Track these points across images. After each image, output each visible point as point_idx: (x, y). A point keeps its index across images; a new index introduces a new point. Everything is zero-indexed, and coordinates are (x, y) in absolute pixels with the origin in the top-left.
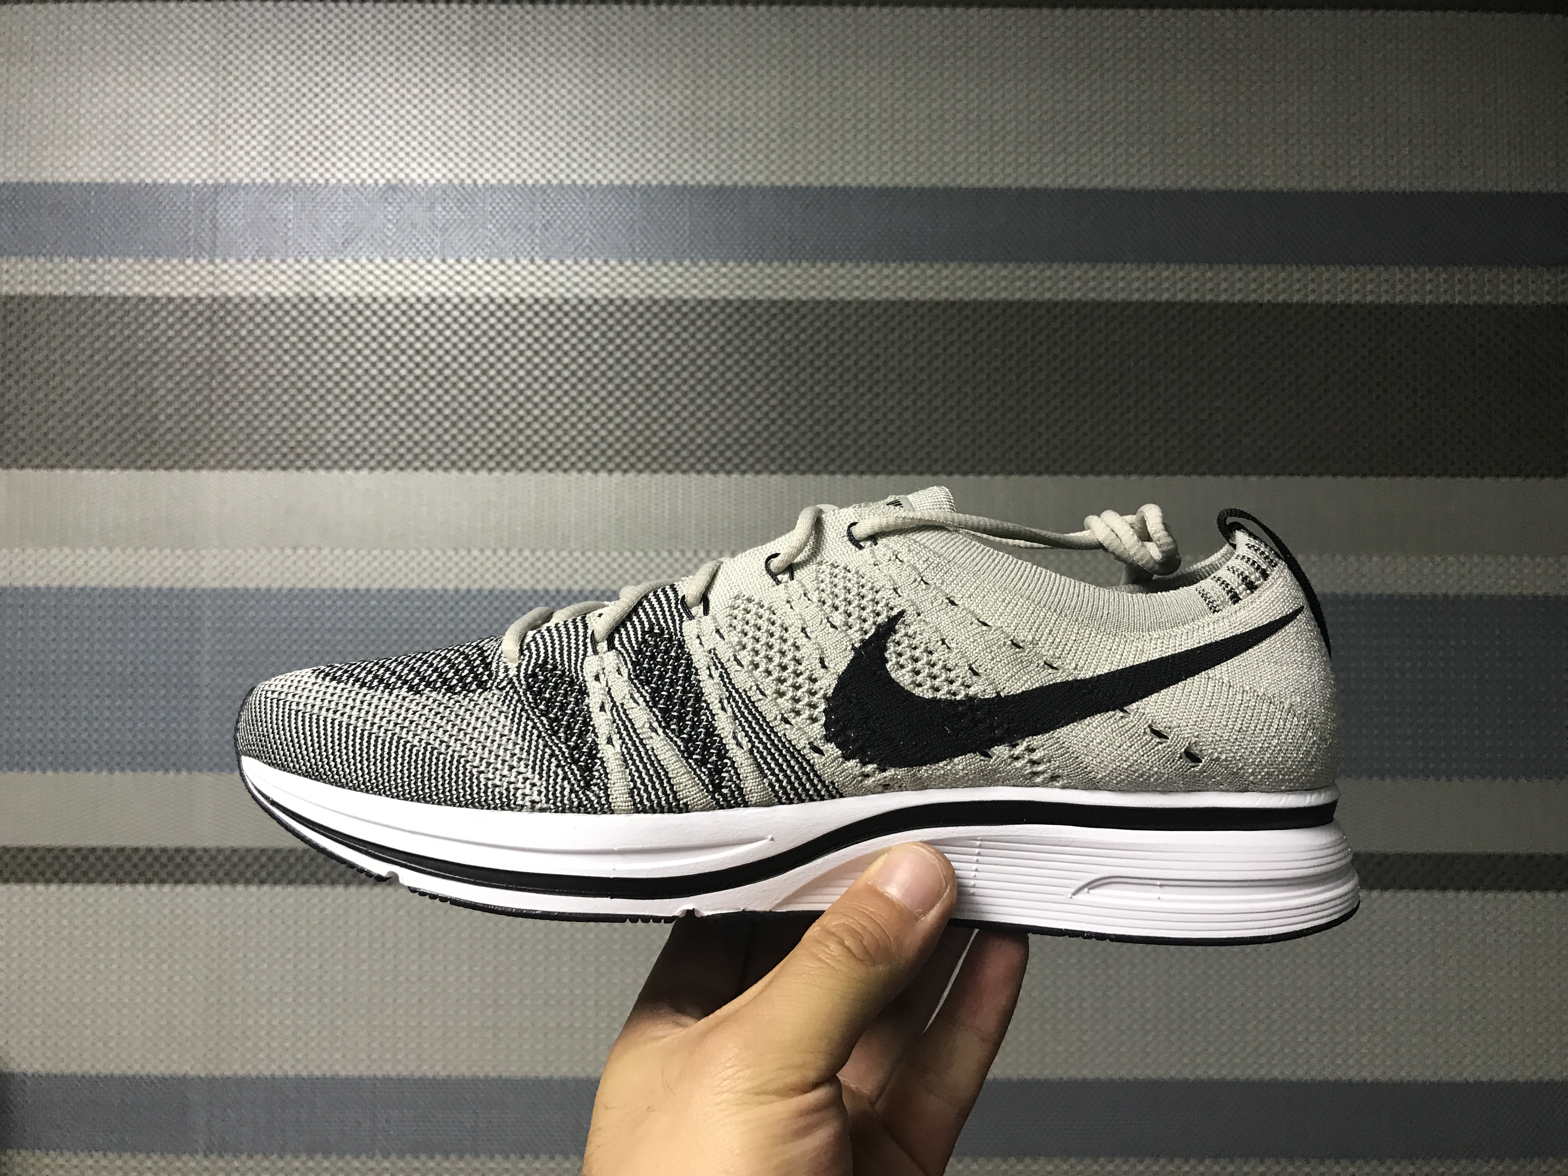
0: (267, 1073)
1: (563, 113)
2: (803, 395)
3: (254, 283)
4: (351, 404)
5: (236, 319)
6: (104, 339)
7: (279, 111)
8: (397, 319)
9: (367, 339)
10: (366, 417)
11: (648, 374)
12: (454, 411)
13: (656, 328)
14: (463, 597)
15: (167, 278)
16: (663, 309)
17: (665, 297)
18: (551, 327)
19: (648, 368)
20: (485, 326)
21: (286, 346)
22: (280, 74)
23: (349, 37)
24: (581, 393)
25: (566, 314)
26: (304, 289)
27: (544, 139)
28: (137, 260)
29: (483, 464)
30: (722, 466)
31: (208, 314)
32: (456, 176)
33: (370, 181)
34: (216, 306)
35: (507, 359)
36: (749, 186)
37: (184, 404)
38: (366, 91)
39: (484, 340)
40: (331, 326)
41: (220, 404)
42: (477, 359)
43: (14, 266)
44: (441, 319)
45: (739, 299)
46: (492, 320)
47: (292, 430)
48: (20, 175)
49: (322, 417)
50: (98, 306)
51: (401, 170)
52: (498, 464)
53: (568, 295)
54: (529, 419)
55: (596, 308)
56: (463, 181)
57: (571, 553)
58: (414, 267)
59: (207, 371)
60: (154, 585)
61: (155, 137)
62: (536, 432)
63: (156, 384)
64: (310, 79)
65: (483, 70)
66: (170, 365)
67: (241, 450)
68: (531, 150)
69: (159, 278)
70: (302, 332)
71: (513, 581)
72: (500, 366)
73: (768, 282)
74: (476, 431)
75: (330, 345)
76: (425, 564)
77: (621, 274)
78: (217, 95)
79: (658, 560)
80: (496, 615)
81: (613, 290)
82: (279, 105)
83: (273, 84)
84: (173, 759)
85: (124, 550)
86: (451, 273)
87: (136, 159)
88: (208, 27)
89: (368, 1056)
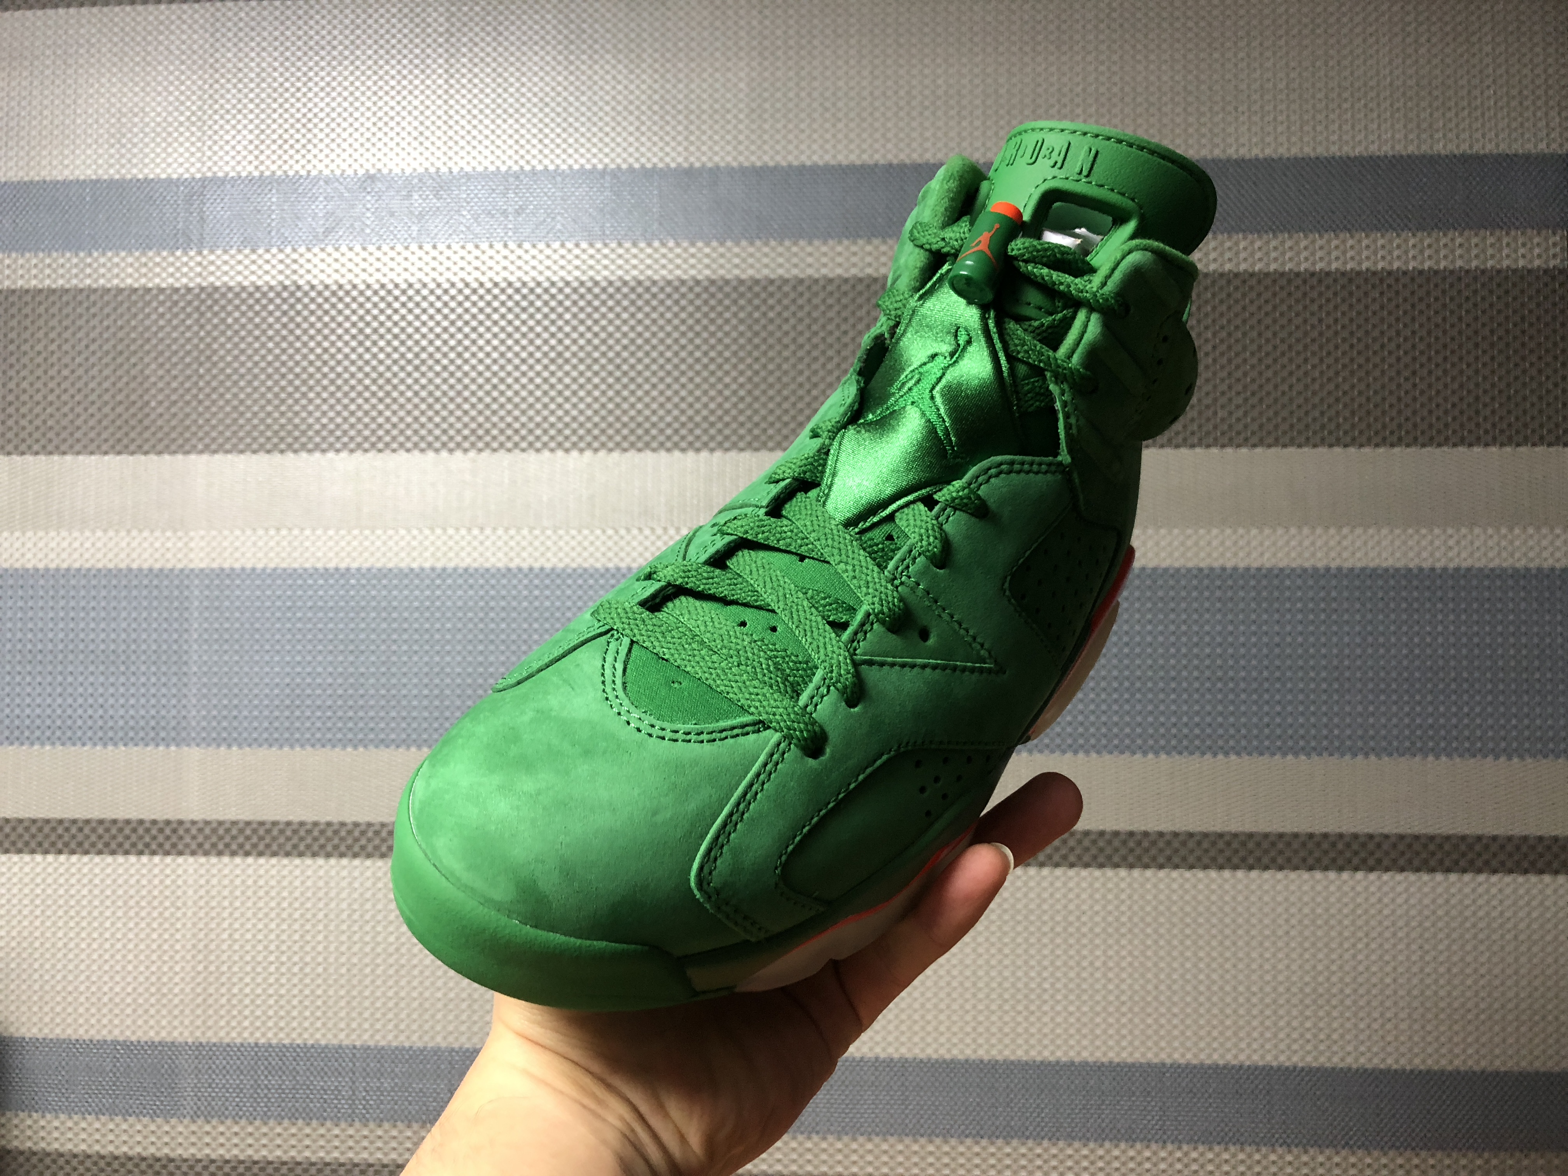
0: (252, 1041)
1: (535, 100)
2: (771, 373)
3: (239, 273)
4: (332, 389)
5: (223, 308)
6: (99, 329)
7: (263, 106)
8: (375, 305)
9: (347, 325)
10: (346, 401)
11: (618, 354)
12: (431, 394)
13: (625, 309)
14: (439, 576)
15: (157, 270)
16: (633, 289)
17: (635, 278)
18: (524, 310)
19: (618, 348)
21: (270, 333)
22: (263, 70)
23: (329, 33)
24: (553, 374)
25: (539, 297)
26: (287, 277)
27: (517, 126)
28: (130, 253)
29: (458, 445)
30: (691, 444)
31: (196, 303)
32: (432, 164)
33: (350, 172)
34: (203, 296)
35: (481, 342)
36: (718, 167)
37: (175, 390)
38: (346, 84)
39: (460, 323)
40: (312, 313)
41: (208, 390)
42: (452, 343)
43: (15, 261)
44: (418, 304)
45: (708, 278)
46: (467, 304)
47: (276, 415)
48: (21, 174)
49: (304, 402)
50: (93, 298)
51: (380, 160)
52: (473, 445)
53: (541, 279)
54: (502, 400)
55: (567, 290)
56: (438, 170)
57: (543, 532)
58: (392, 254)
59: (197, 358)
60: (146, 566)
61: (146, 135)
62: (509, 412)
63: (147, 372)
65: (458, 61)
66: (161, 353)
67: (228, 434)
68: (505, 137)
69: (150, 270)
70: (285, 320)
71: (487, 560)
72: (474, 349)
73: (736, 261)
74: (451, 413)
75: (312, 332)
76: (403, 544)
77: (592, 257)
78: (205, 92)
79: (628, 538)
80: (471, 593)
81: (584, 272)
82: (263, 100)
83: (257, 80)
84: (163, 734)
85: (117, 531)
86: (427, 259)
87: (129, 156)
88: (196, 27)
89: (348, 1025)
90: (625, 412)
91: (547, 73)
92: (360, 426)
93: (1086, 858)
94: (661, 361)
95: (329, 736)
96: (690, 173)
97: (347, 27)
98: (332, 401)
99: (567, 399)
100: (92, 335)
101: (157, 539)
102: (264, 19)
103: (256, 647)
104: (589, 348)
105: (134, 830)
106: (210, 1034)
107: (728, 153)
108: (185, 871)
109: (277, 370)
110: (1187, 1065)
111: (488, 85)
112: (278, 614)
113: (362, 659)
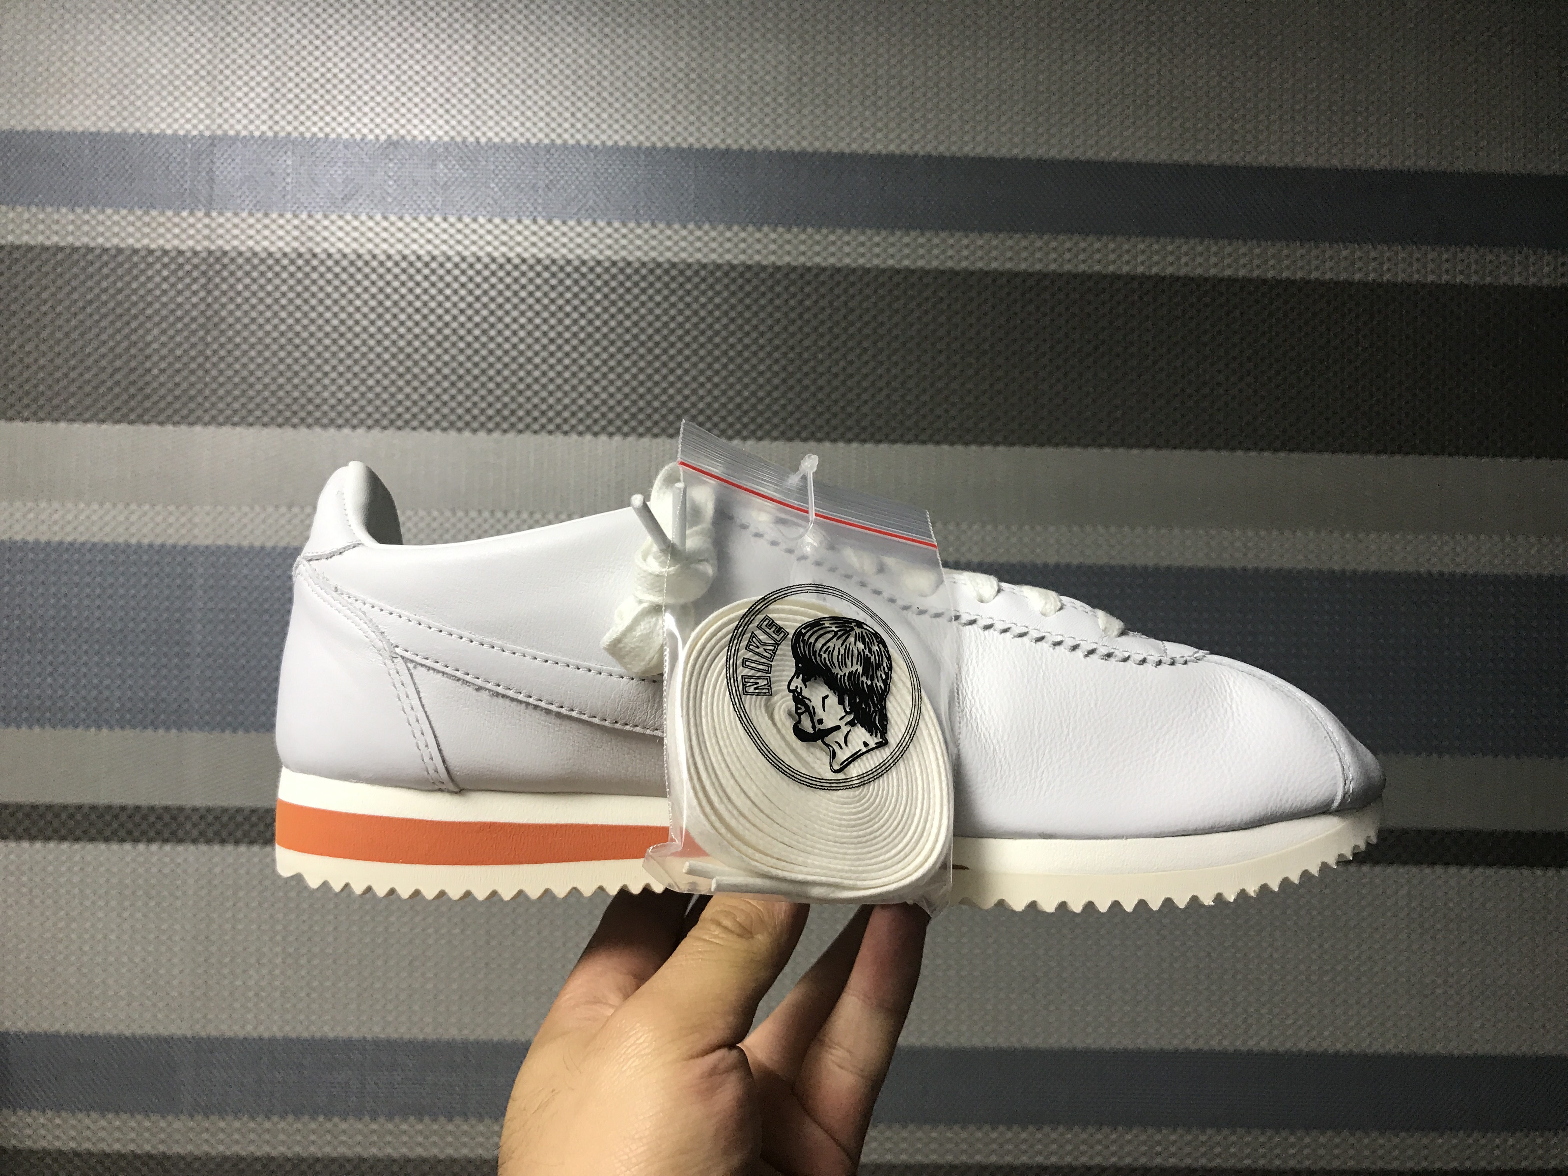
0: (255, 1034)
3: (251, 237)
4: (349, 362)
5: (232, 274)
6: (97, 291)
7: (278, 63)
8: (396, 277)
9: (366, 296)
10: (363, 376)
11: (650, 337)
12: (454, 371)
13: (659, 291)
15: (162, 230)
16: (667, 272)
17: (669, 261)
19: (650, 331)
20: (486, 286)
21: (284, 301)
24: (582, 355)
25: (568, 275)
26: (303, 244)
28: (131, 211)
29: (482, 425)
31: (203, 267)
32: (459, 133)
33: (371, 137)
34: (211, 260)
35: (507, 320)
36: (755, 151)
37: (178, 359)
38: (368, 44)
39: (485, 299)
40: (329, 282)
41: (215, 359)
42: (477, 319)
44: (441, 278)
45: (743, 263)
46: (493, 280)
47: (289, 387)
48: (12, 122)
50: (90, 257)
51: (403, 126)
52: (498, 425)
53: (571, 257)
54: (529, 380)
55: (599, 270)
56: (465, 139)
58: (415, 225)
59: (202, 326)
60: (146, 541)
61: (151, 87)
62: (536, 393)
63: (149, 338)
64: (311, 32)
66: (164, 319)
67: (236, 406)
68: (535, 109)
69: (154, 230)
70: (299, 288)
72: (500, 326)
73: (773, 247)
74: (475, 391)
75: (328, 302)
76: (422, 525)
77: (624, 236)
78: (216, 45)
81: (616, 252)
83: (273, 36)
84: (163, 717)
85: (114, 505)
86: (452, 231)
89: (358, 1018)
91: (581, 45)
92: (378, 402)
94: (695, 346)
96: (726, 154)
98: (349, 375)
99: (596, 382)
100: (89, 296)
101: (158, 513)
104: (620, 330)
105: (130, 817)
106: (211, 1027)
107: (766, 137)
108: (185, 860)
109: (290, 340)
110: (1198, 1052)
111: (518, 54)
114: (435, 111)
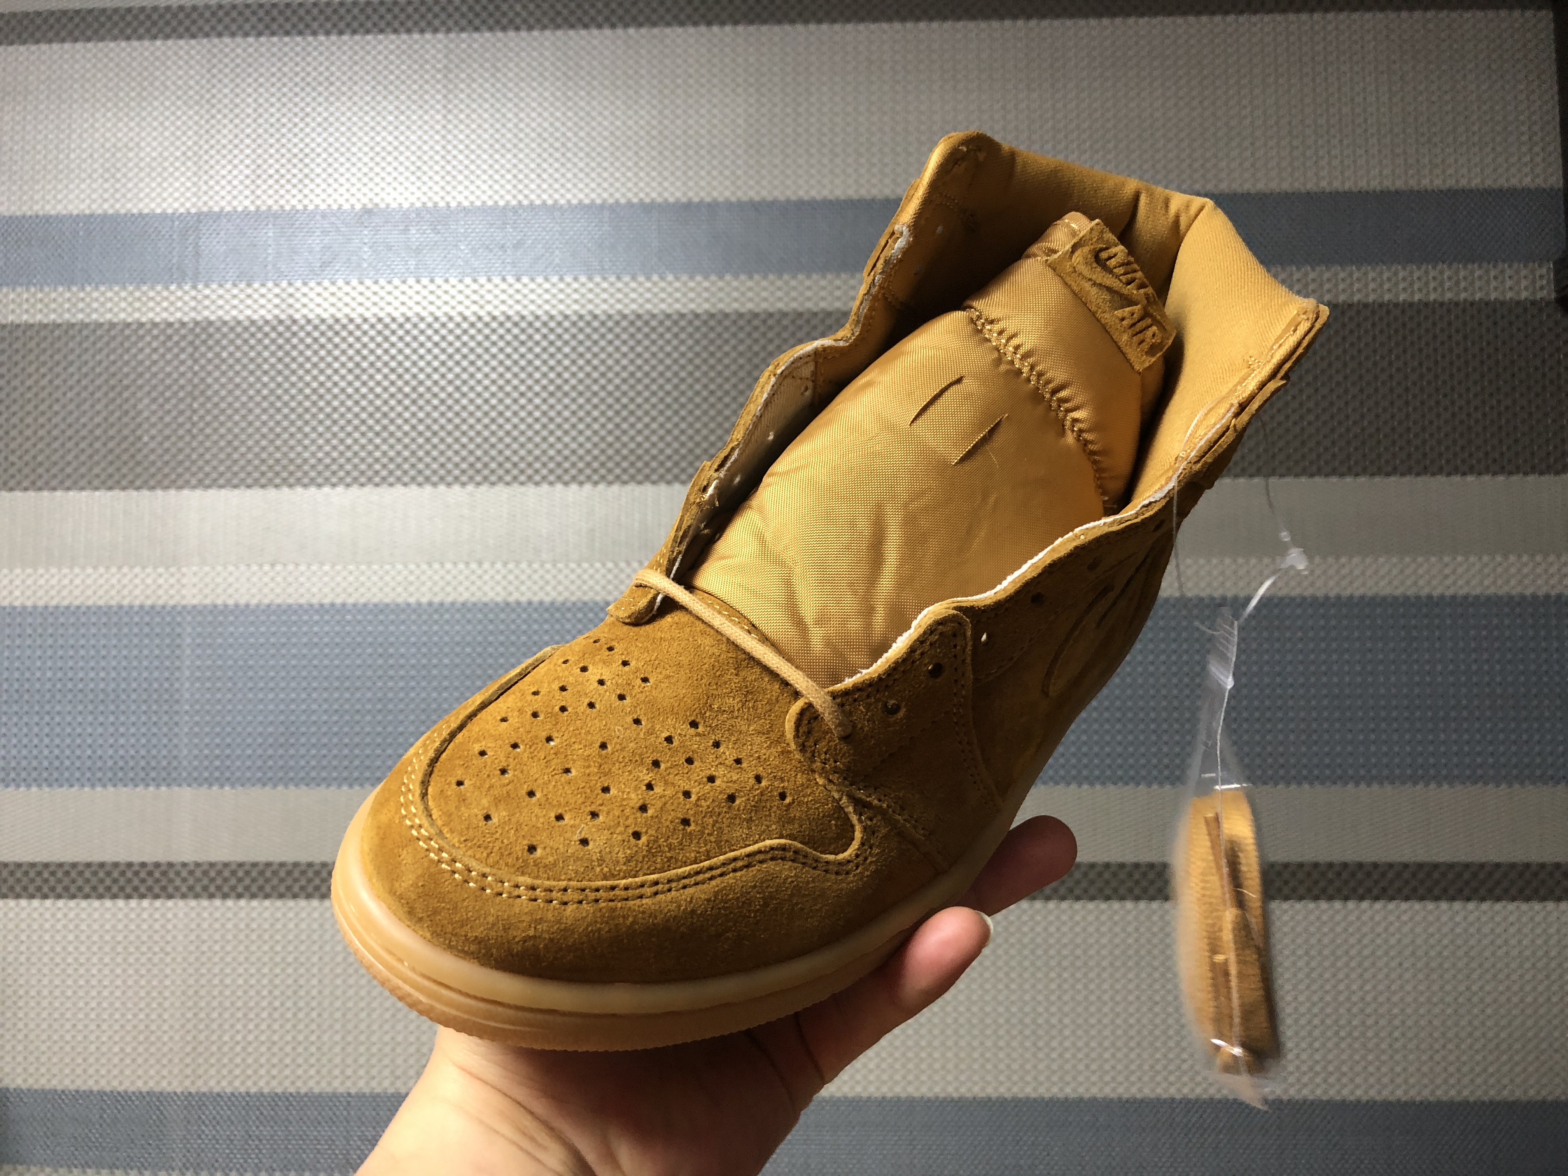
0: (242, 1090)
1: (533, 135)
3: (235, 307)
4: (328, 423)
5: (218, 342)
6: (91, 364)
7: (260, 141)
8: (372, 339)
9: (343, 359)
10: (342, 435)
11: (617, 387)
13: (624, 342)
14: (436, 611)
16: (632, 323)
17: (634, 312)
18: (523, 343)
19: (617, 381)
20: (458, 344)
21: (266, 367)
22: (260, 105)
23: (327, 69)
24: (552, 407)
25: (537, 330)
26: (283, 311)
27: (515, 161)
28: (123, 287)
29: (456, 479)
31: (190, 338)
32: (430, 199)
33: (347, 207)
34: (198, 330)
35: (479, 376)
36: (715, 201)
37: (167, 425)
38: (343, 119)
39: (458, 357)
40: (308, 347)
41: (202, 425)
42: (450, 376)
44: (415, 338)
45: (706, 312)
46: (465, 338)
47: (271, 449)
48: (13, 208)
49: (299, 436)
50: (85, 333)
51: (377, 195)
52: (471, 478)
53: (539, 312)
54: (501, 433)
55: (566, 324)
56: (436, 204)
57: (542, 566)
58: (389, 288)
59: (190, 393)
60: (137, 603)
61: (141, 169)
62: (508, 446)
63: (140, 407)
65: (456, 96)
66: (154, 388)
67: (222, 469)
68: (503, 172)
69: (145, 304)
70: (280, 354)
71: (485, 594)
72: (472, 382)
73: (735, 294)
74: (449, 446)
75: (308, 366)
76: (399, 578)
77: (591, 290)
78: (201, 127)
80: (469, 627)
81: (583, 306)
82: (260, 136)
83: (255, 116)
84: (153, 774)
85: (108, 568)
86: (425, 292)
87: (123, 190)
88: (192, 62)
89: (342, 1072)
90: (625, 445)
91: (546, 109)
92: (356, 461)
93: (1092, 891)
94: (661, 394)
95: (324, 774)
96: (688, 206)
97: (344, 63)
98: (328, 435)
99: (566, 432)
100: (84, 370)
101: (148, 575)
102: (262, 55)
103: (250, 685)
104: (588, 382)
105: (123, 873)
106: (200, 1083)
107: (727, 188)
108: (175, 915)
109: (272, 404)
110: (1197, 1100)
111: (486, 121)
112: (272, 651)
113: (358, 695)
114: (407, 178)
